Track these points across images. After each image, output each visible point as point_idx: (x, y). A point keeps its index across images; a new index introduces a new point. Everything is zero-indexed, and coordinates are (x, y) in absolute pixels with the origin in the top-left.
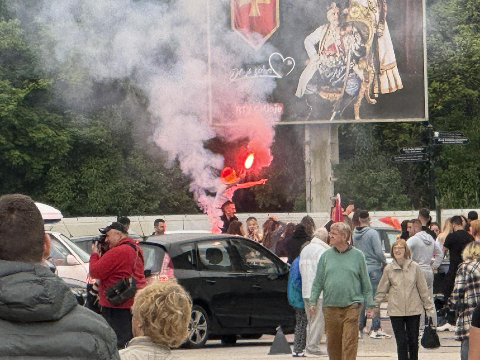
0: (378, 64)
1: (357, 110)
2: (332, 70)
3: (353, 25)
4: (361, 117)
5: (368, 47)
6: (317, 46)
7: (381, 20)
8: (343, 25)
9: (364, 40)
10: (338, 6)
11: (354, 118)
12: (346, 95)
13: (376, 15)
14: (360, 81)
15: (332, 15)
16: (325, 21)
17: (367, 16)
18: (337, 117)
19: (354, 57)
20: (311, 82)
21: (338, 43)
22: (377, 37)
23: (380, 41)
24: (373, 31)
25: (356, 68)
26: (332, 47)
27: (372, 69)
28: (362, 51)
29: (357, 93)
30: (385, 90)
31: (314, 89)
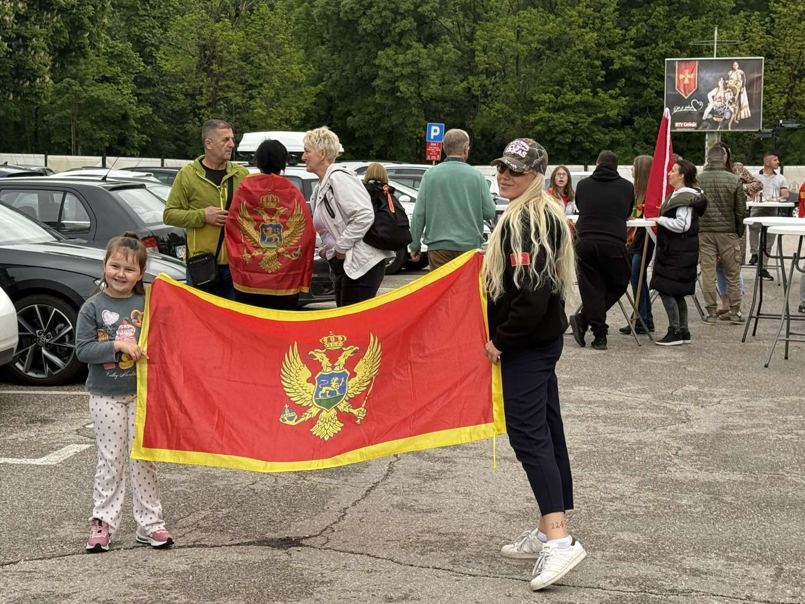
0: (740, 105)
1: (730, 125)
2: (719, 108)
3: (730, 88)
4: (732, 128)
5: (736, 98)
6: (713, 97)
7: (743, 87)
8: (725, 88)
9: (735, 95)
10: (724, 79)
11: (728, 128)
12: (725, 119)
13: (740, 84)
14: (731, 113)
15: (721, 83)
16: (718, 86)
17: (736, 84)
18: (721, 128)
19: (729, 102)
20: (710, 113)
21: (723, 96)
22: (740, 93)
23: (742, 95)
24: (738, 91)
25: (730, 107)
26: (720, 98)
27: (737, 108)
28: (733, 99)
29: (730, 118)
30: (743, 117)
31: (710, 116)
